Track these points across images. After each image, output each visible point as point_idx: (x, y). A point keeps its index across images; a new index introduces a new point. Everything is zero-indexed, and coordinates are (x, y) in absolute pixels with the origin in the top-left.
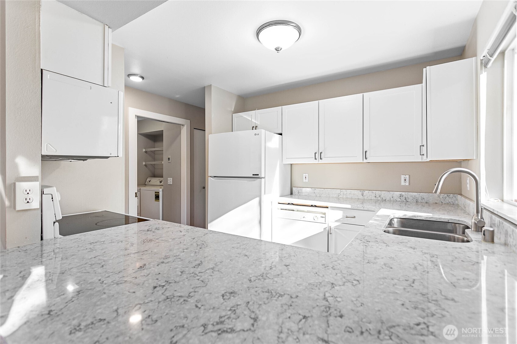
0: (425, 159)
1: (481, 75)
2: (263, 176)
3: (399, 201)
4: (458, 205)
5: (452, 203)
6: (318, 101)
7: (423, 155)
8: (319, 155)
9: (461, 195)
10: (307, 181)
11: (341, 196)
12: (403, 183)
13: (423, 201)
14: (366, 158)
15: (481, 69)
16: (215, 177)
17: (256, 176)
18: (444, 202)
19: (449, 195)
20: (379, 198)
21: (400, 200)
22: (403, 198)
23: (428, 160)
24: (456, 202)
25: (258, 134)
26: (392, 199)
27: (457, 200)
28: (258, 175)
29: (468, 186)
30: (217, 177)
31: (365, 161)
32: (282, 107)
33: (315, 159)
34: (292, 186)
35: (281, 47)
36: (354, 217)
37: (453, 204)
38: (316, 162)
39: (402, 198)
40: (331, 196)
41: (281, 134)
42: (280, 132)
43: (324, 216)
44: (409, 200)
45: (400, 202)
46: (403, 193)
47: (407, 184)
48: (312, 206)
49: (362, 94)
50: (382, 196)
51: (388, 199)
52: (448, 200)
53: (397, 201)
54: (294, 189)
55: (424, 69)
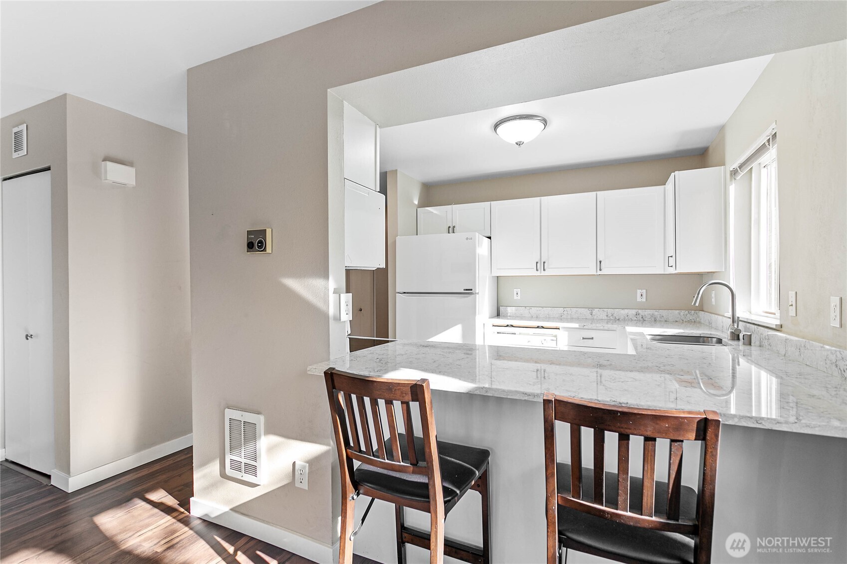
0: (672, 271)
1: (730, 187)
2: (477, 292)
3: (635, 320)
4: (700, 322)
5: (693, 321)
6: (539, 198)
7: (672, 266)
8: (541, 265)
9: (703, 311)
10: (519, 298)
11: (564, 316)
12: (639, 299)
13: (663, 319)
14: (600, 270)
15: (731, 180)
16: (404, 293)
17: (469, 292)
18: (685, 321)
19: (690, 311)
20: (611, 318)
21: (635, 318)
22: (640, 317)
23: (676, 272)
24: (698, 319)
25: (471, 239)
26: (626, 318)
27: (699, 317)
28: (472, 290)
29: (713, 300)
30: (407, 293)
31: (599, 273)
32: (491, 203)
33: (537, 270)
34: (499, 306)
35: (523, 141)
36: (592, 338)
37: (695, 322)
38: (538, 273)
39: (638, 316)
40: (552, 317)
41: (490, 238)
42: (489, 235)
43: (555, 339)
44: (646, 319)
45: (636, 322)
46: (640, 311)
47: (644, 300)
48: (538, 327)
49: (595, 192)
50: (615, 315)
51: (622, 317)
52: (689, 317)
53: (632, 320)
54: (502, 309)
55: (673, 174)
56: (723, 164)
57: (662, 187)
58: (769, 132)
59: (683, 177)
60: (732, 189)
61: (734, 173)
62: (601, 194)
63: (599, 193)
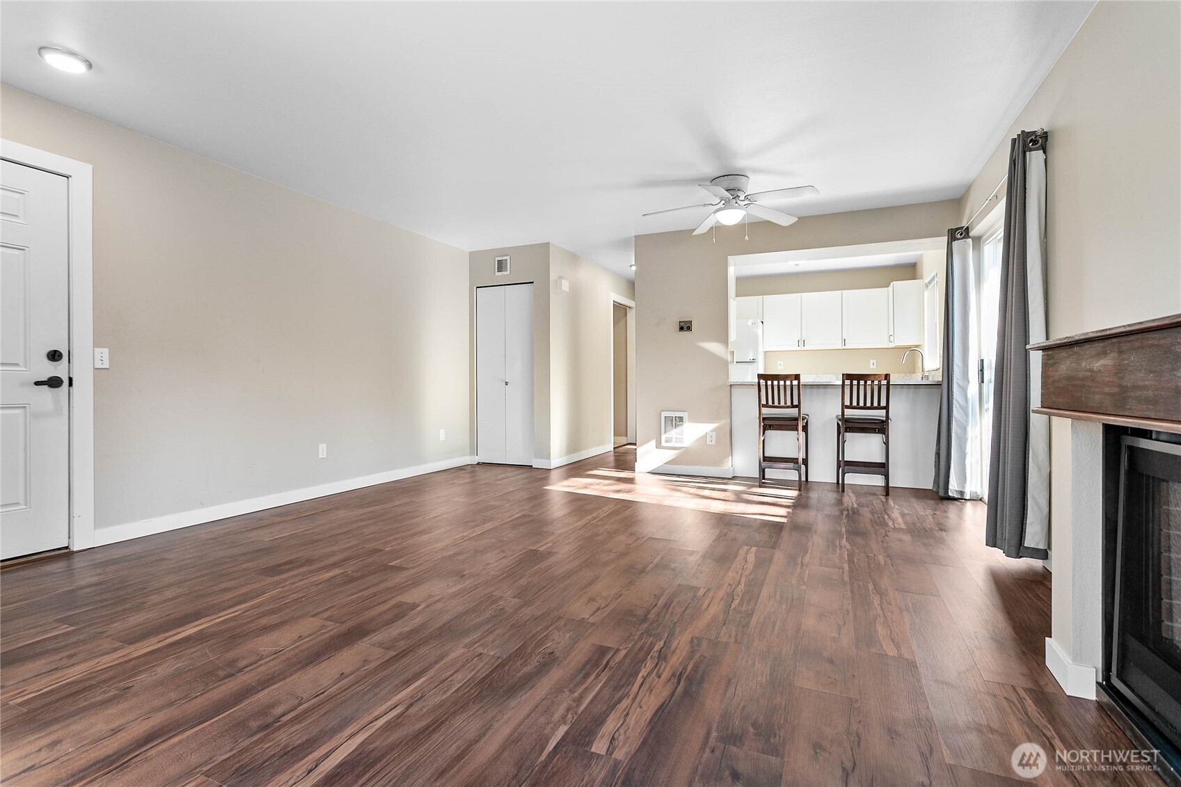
0: (892, 345)
6: (800, 294)
7: (892, 342)
8: (802, 342)
12: (871, 367)
14: (845, 346)
15: (926, 289)
17: (753, 361)
32: (763, 297)
33: (799, 346)
38: (799, 349)
41: (762, 322)
47: (875, 367)
55: (892, 283)
56: (922, 278)
57: (887, 289)
58: (934, 274)
59: (898, 285)
60: (926, 294)
61: (927, 286)
62: (845, 292)
63: (843, 291)
